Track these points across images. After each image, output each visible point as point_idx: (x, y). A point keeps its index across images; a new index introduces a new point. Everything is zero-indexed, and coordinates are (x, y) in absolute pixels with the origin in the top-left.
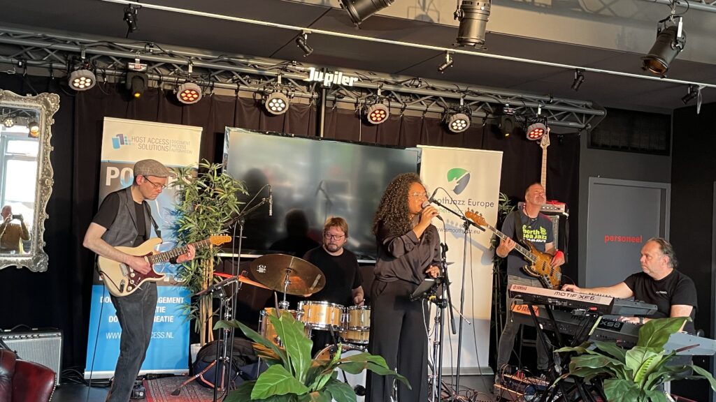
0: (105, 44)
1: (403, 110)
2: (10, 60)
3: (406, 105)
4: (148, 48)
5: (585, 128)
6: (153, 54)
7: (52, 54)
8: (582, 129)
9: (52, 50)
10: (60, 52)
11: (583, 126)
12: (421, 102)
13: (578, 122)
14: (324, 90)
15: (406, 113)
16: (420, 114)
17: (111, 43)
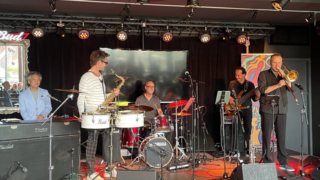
0: (47, 16)
1: (180, 34)
2: (8, 26)
3: (181, 32)
4: (65, 16)
6: (68, 19)
7: (26, 22)
8: (265, 36)
10: (29, 21)
12: (188, 30)
13: (263, 33)
14: (143, 28)
16: (188, 36)
17: (50, 15)
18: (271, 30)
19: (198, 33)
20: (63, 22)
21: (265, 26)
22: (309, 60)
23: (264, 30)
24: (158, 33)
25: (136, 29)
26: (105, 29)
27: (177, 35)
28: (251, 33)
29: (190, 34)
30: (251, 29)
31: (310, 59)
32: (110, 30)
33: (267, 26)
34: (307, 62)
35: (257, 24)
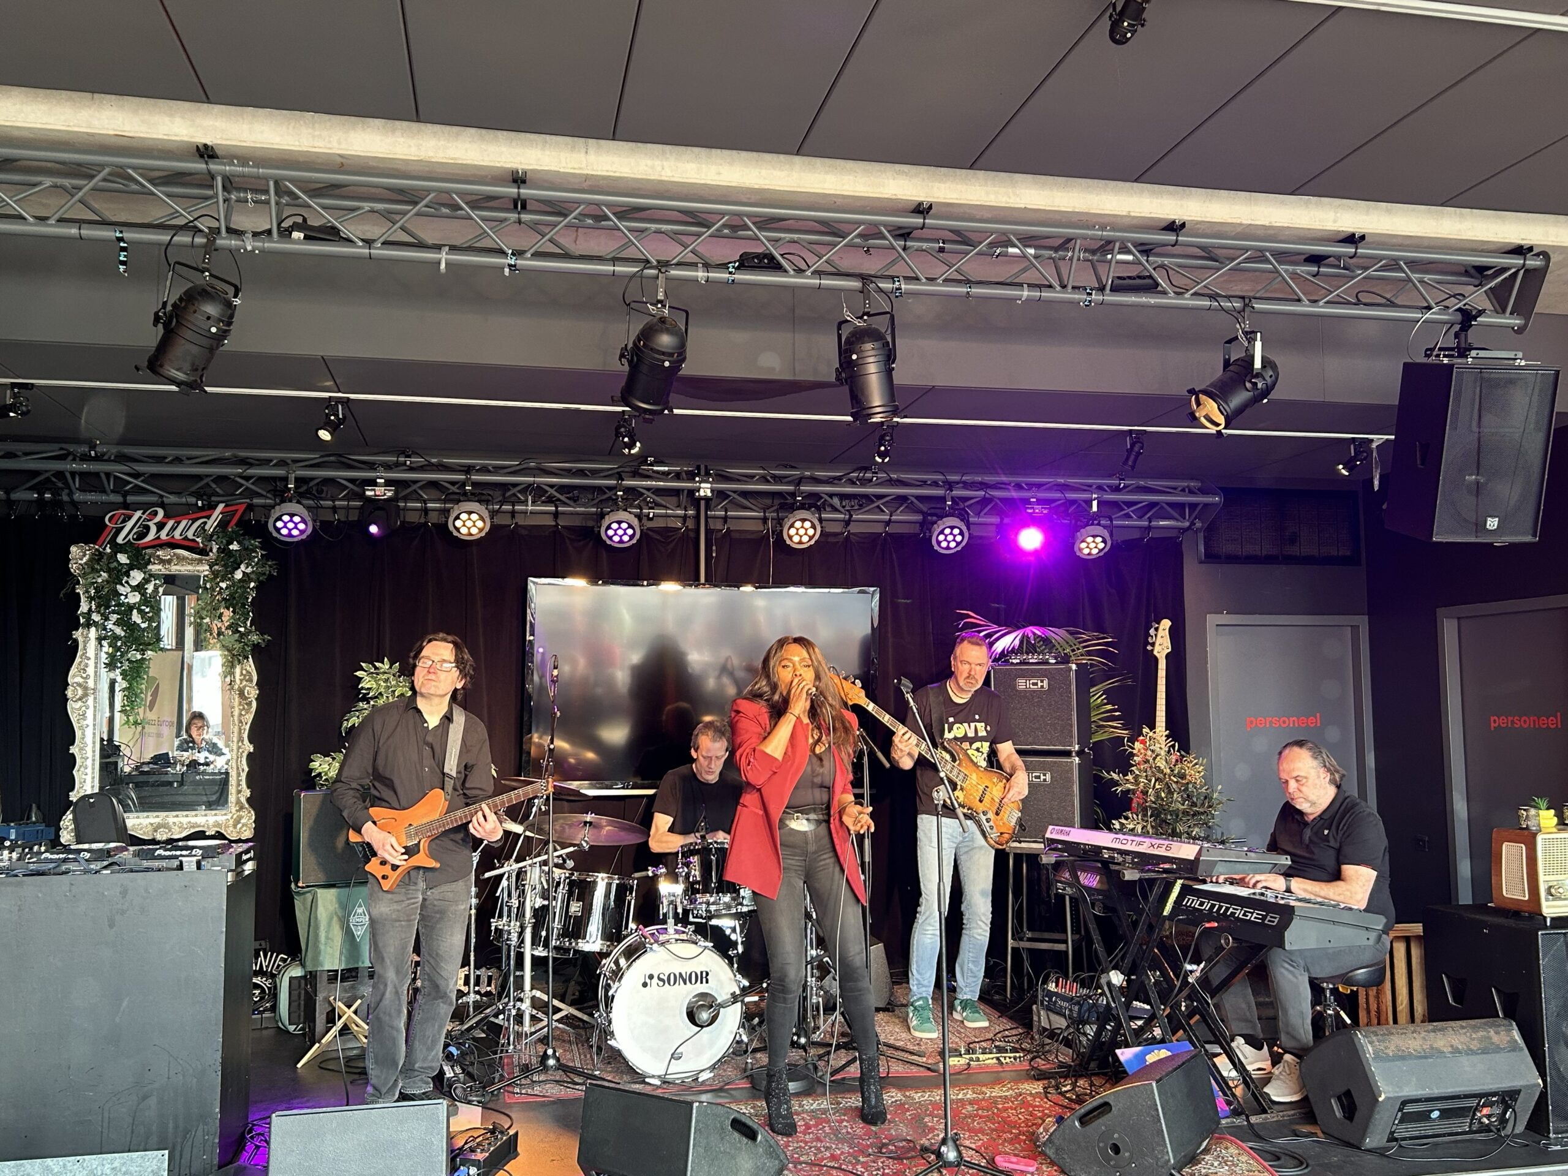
0: (332, 458)
1: (847, 523)
2: (184, 500)
3: (851, 516)
4: (402, 459)
5: (1189, 528)
6: (411, 469)
7: (248, 484)
8: (1185, 530)
9: (247, 478)
10: (261, 479)
11: (1187, 524)
12: (878, 507)
13: (1177, 520)
14: (703, 503)
15: (853, 528)
16: (878, 529)
17: (340, 455)
18: (1206, 505)
19: (919, 517)
20: (388, 483)
21: (1183, 490)
22: (1362, 622)
23: (1179, 507)
24: (765, 520)
25: (679, 506)
26: (557, 507)
27: (836, 528)
28: (1127, 516)
29: (888, 523)
30: (1130, 504)
31: (1366, 618)
32: (575, 511)
33: (1191, 492)
34: (1355, 629)
35: (1151, 483)
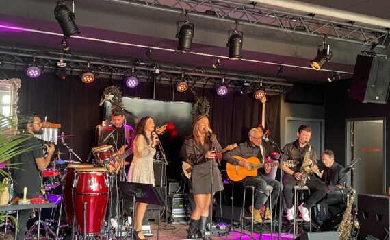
1: (194, 84)
5: (283, 92)
12: (203, 80)
13: (280, 90)
15: (196, 86)
16: (202, 86)
19: (213, 84)
20: (64, 62)
21: (282, 82)
23: (281, 86)
26: (112, 73)
27: (191, 85)
28: (268, 88)
29: (205, 85)
30: (269, 85)
31: (324, 120)
34: (321, 123)
35: (273, 79)
